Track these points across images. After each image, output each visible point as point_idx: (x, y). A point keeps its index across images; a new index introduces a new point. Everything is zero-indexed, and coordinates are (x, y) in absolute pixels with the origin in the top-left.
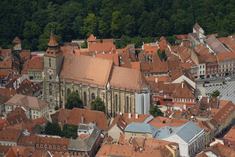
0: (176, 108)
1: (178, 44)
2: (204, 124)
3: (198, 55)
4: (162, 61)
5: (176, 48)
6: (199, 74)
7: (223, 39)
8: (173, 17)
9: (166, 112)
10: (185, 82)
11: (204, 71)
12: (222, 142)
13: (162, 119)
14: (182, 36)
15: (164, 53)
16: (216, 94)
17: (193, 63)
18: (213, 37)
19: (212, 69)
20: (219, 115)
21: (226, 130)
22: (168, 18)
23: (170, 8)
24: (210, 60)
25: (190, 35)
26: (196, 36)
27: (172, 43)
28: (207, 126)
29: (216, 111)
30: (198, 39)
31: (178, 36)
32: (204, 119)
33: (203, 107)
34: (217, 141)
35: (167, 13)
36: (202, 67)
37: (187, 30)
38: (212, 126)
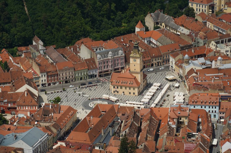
0: (21, 115)
1: (20, 56)
2: (47, 128)
3: (39, 65)
4: (5, 72)
5: (18, 60)
6: (40, 83)
7: (61, 50)
8: (13, 30)
9: (11, 120)
10: (28, 91)
11: (45, 80)
12: (64, 144)
13: (7, 126)
14: (23, 48)
15: (6, 64)
16: (58, 100)
17: (35, 73)
18: (52, 48)
19: (53, 78)
20: (61, 119)
21: (67, 133)
22: (7, 31)
23: (9, 22)
24: (51, 69)
25: (30, 47)
26: (36, 48)
27: (13, 54)
28: (50, 130)
29: (58, 116)
30: (38, 51)
31: (19, 48)
32: (47, 124)
33: (46, 113)
34: (59, 143)
35: (6, 26)
36: (43, 76)
37: (27, 42)
38: (55, 130)
